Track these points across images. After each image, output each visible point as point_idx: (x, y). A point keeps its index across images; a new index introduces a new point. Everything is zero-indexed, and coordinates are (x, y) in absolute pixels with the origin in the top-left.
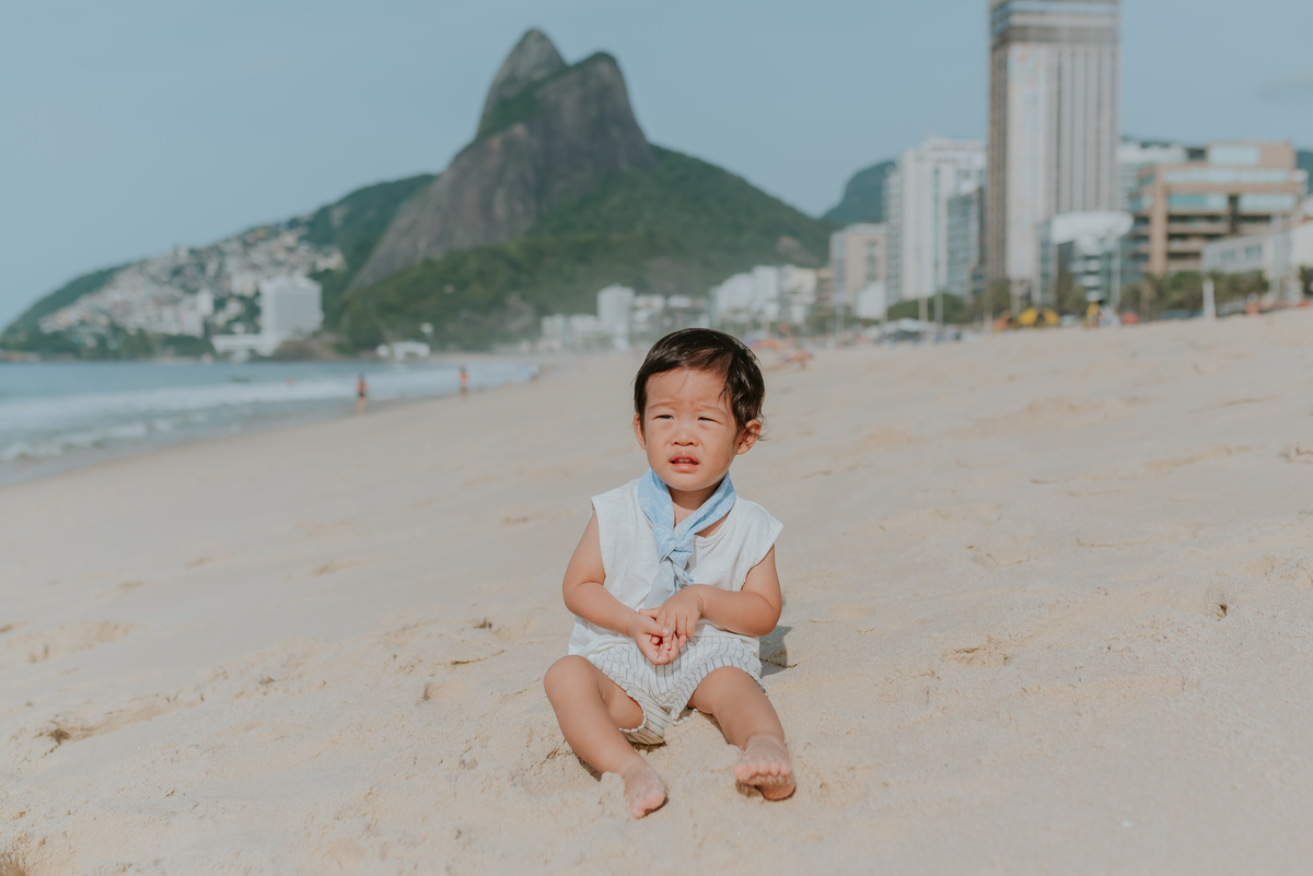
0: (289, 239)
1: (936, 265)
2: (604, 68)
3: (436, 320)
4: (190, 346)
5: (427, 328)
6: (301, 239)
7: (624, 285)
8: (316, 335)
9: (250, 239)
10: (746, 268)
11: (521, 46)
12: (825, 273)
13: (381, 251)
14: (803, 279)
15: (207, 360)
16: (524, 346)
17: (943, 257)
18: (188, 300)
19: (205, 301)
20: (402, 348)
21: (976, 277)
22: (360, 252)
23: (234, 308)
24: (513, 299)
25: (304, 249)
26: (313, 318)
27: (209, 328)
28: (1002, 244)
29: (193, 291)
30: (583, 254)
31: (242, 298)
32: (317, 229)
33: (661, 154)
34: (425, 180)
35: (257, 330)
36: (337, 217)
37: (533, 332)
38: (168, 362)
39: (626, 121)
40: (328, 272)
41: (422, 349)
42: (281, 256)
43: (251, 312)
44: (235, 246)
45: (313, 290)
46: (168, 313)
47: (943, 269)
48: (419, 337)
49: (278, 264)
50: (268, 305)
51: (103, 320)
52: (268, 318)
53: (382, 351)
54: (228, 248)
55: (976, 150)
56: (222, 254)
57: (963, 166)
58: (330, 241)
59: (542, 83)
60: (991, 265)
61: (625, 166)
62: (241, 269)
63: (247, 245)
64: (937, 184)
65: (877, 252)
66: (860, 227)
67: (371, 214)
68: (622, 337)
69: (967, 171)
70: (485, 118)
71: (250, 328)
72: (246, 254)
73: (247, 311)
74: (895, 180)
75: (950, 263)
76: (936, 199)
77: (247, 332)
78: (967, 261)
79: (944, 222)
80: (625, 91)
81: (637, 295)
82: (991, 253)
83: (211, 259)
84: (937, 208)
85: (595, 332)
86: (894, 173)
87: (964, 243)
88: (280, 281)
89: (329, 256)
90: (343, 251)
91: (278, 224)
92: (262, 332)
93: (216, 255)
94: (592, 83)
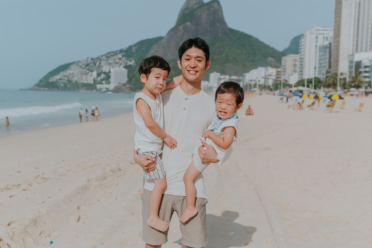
0: (120, 56)
1: (315, 68)
2: (215, 4)
4: (90, 87)
6: (123, 56)
7: (217, 72)
8: (124, 85)
9: (109, 56)
10: (256, 67)
12: (279, 70)
14: (272, 71)
15: (94, 91)
17: (317, 65)
18: (90, 73)
19: (95, 74)
21: (327, 72)
23: (103, 76)
25: (124, 59)
26: (125, 79)
27: (95, 82)
28: (337, 61)
29: (92, 71)
31: (105, 73)
32: (128, 53)
33: (232, 31)
34: (161, 38)
35: (109, 83)
36: (134, 48)
38: (83, 91)
39: (222, 21)
40: (130, 65)
42: (117, 61)
43: (108, 77)
44: (104, 57)
45: (125, 71)
46: (84, 77)
47: (317, 69)
49: (117, 63)
50: (112, 75)
51: (66, 79)
52: (112, 80)
54: (102, 58)
55: (330, 30)
56: (101, 60)
57: (326, 36)
58: (131, 57)
59: (196, 9)
60: (333, 69)
61: (220, 35)
62: (105, 65)
63: (108, 57)
64: (317, 42)
65: (296, 63)
66: (292, 55)
67: (144, 49)
68: (215, 87)
69: (327, 38)
70: (178, 20)
71: (107, 82)
72: (108, 60)
73: (106, 77)
74: (303, 40)
75: (319, 67)
76: (316, 46)
77: (106, 83)
78: (325, 67)
79: (318, 54)
80: (222, 11)
81: (221, 75)
82: (333, 64)
83: (98, 61)
84: (316, 49)
85: (208, 86)
86: (303, 38)
87: (324, 61)
88: (116, 68)
89: (131, 61)
90: (135, 60)
91: (117, 51)
92: (110, 84)
93: (99, 60)
94: (211, 9)
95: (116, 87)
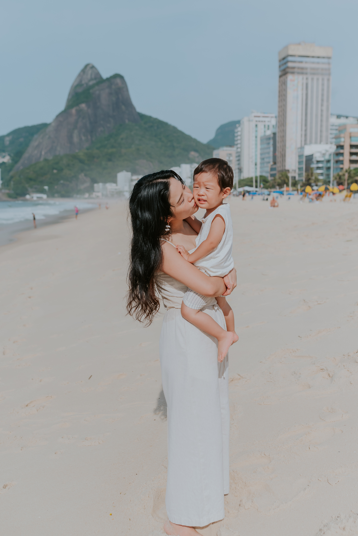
1: (256, 165)
2: (118, 81)
3: (50, 184)
5: (46, 188)
7: (127, 171)
10: (178, 164)
11: (84, 71)
13: (26, 155)
16: (87, 195)
17: (259, 161)
20: (35, 196)
21: (272, 169)
22: (17, 156)
24: (82, 176)
28: (284, 156)
30: (110, 158)
34: (45, 125)
36: (7, 139)
37: (91, 190)
39: (128, 103)
40: (3, 163)
41: (44, 196)
47: (259, 166)
48: (43, 191)
53: (28, 197)
55: (272, 117)
57: (267, 124)
58: (4, 151)
59: (93, 86)
60: (278, 165)
61: (127, 122)
64: (256, 131)
65: (231, 158)
66: (225, 148)
67: (22, 140)
68: (127, 191)
69: (268, 126)
70: (69, 100)
74: (239, 129)
75: (261, 163)
76: (256, 137)
78: (269, 162)
79: (259, 146)
80: (127, 90)
81: (132, 175)
82: (279, 160)
84: (256, 141)
85: (116, 189)
86: (239, 126)
87: (267, 155)
89: (4, 157)
90: (9, 155)
94: (113, 87)
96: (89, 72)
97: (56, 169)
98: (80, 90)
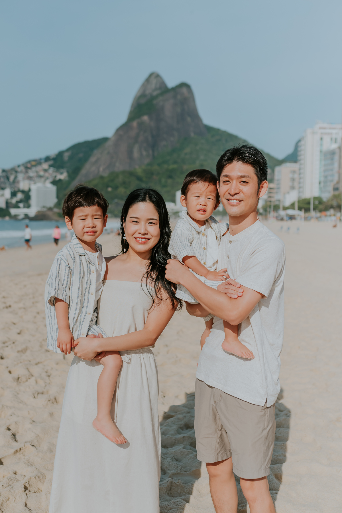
0: (45, 166)
2: (184, 90)
6: (50, 166)
8: (50, 209)
9: (28, 166)
11: (148, 80)
12: (271, 186)
13: (83, 172)
15: (7, 218)
18: (1, 192)
19: (7, 193)
22: (74, 173)
23: (20, 196)
25: (51, 170)
26: (52, 201)
27: (8, 204)
29: (3, 189)
30: (171, 175)
31: (23, 192)
32: (57, 161)
33: (209, 129)
34: (105, 140)
35: (28, 206)
36: (66, 156)
39: (195, 116)
40: (60, 180)
42: (42, 173)
43: (27, 197)
44: (22, 168)
45: (53, 189)
49: (41, 177)
50: (33, 194)
52: (33, 201)
54: (19, 169)
56: (16, 172)
58: (62, 167)
59: (157, 97)
61: (192, 135)
62: (24, 179)
63: (27, 168)
65: (295, 176)
66: (289, 164)
67: (81, 155)
70: (131, 113)
71: (26, 205)
72: (27, 172)
73: (25, 197)
77: (24, 207)
80: (194, 100)
83: (12, 174)
85: (172, 210)
88: (39, 185)
89: (61, 174)
90: (68, 172)
91: (41, 159)
92: (31, 207)
93: (14, 172)
94: (179, 97)
95: (39, 212)
96: (154, 81)
97: (111, 187)
98: (143, 101)
